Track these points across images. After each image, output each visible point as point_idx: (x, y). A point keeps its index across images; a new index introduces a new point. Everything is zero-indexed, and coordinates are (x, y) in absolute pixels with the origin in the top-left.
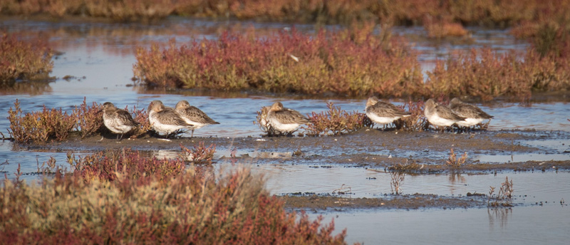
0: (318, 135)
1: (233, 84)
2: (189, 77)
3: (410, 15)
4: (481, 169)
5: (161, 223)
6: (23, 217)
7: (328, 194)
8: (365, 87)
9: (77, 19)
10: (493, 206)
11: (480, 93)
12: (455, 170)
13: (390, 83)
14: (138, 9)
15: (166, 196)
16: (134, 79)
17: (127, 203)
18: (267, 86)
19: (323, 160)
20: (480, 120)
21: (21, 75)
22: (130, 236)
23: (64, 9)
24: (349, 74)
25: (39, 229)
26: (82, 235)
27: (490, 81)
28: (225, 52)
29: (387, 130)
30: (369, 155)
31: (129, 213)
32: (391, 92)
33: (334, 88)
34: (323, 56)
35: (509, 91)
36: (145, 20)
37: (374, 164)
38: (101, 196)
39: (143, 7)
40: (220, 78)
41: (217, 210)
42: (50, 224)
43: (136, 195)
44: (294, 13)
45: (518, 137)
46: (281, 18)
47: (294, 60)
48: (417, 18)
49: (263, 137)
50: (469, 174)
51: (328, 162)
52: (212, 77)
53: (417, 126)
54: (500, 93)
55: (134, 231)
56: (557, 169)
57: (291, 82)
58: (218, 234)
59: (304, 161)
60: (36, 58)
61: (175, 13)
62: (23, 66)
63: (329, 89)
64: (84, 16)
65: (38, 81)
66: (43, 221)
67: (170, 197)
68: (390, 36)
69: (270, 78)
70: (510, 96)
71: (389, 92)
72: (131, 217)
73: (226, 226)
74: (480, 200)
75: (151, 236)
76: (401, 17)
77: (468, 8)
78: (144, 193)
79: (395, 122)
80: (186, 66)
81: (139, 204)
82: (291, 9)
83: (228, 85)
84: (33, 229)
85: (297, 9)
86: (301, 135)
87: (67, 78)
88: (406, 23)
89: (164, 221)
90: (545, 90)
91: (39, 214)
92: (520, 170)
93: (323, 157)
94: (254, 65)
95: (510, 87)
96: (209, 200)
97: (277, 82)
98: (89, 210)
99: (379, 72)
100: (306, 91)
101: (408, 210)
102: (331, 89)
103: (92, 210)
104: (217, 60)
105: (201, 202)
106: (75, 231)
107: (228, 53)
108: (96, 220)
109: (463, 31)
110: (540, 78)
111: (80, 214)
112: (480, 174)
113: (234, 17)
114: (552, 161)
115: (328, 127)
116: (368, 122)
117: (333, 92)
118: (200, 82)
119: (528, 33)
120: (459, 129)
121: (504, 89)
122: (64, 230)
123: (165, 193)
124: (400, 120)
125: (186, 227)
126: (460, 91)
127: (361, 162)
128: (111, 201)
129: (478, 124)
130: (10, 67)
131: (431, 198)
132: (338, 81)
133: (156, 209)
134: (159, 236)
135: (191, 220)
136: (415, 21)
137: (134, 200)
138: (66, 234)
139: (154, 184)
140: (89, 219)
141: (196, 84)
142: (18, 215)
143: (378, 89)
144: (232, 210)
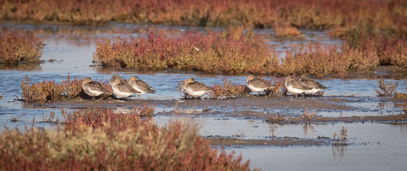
0: (216, 99)
1: (158, 65)
2: (130, 61)
3: (262, 22)
4: (324, 121)
5: (133, 155)
6: (46, 151)
7: (230, 137)
8: (242, 68)
9: (51, 23)
10: (335, 145)
11: (316, 72)
12: (307, 121)
13: (258, 65)
14: (90, 17)
15: (136, 138)
16: (94, 62)
17: (112, 142)
18: (179, 67)
19: (222, 115)
20: (319, 90)
21: (22, 59)
22: (113, 164)
23: (43, 17)
24: (232, 60)
25: (55, 158)
26: (83, 162)
27: (321, 65)
28: (153, 45)
29: (260, 95)
30: (251, 112)
31: (113, 149)
32: (259, 71)
33: (222, 68)
34: (215, 48)
35: (333, 71)
36: (94, 24)
37: (256, 117)
38: (95, 138)
39: (93, 16)
40: (150, 61)
41: (168, 147)
42: (63, 155)
43: (117, 138)
44: (189, 20)
45: (343, 101)
46: (180, 23)
47: (196, 51)
48: (267, 24)
49: (182, 99)
50: (316, 124)
51: (226, 116)
52: (144, 61)
53: (279, 93)
54: (328, 72)
55: (116, 160)
56: (372, 121)
57: (194, 64)
58: (169, 162)
59: (211, 115)
60: (32, 47)
61: (113, 20)
62: (24, 53)
63: (219, 69)
64: (55, 21)
65: (33, 62)
66: (58, 153)
67: (139, 139)
68: (253, 35)
69: (181, 62)
70: (334, 74)
71: (257, 71)
72: (114, 151)
73: (174, 157)
74: (327, 141)
75: (127, 163)
76: (257, 23)
77: (299, 18)
78: (122, 136)
79: (265, 91)
80: (128, 54)
81: (119, 143)
82: (187, 17)
83: (155, 66)
84: (53, 159)
85: (190, 17)
86: (206, 99)
87: (51, 61)
88: (260, 26)
89: (135, 154)
90: (356, 71)
91: (56, 149)
92: (348, 122)
93: (223, 113)
94: (171, 53)
95: (334, 69)
96: (163, 141)
97: (185, 64)
98: (87, 146)
99: (251, 58)
100: (204, 70)
101: (282, 147)
102: (221, 69)
103: (90, 146)
104: (148, 50)
105: (158, 142)
106: (79, 160)
107: (154, 45)
108: (92, 153)
109: (298, 32)
110: (353, 63)
111: (82, 149)
112: (323, 124)
113: (150, 22)
114: (368, 116)
115: (223, 93)
116: (247, 90)
117: (221, 70)
118: (137, 64)
119: (338, 34)
120: (305, 95)
121: (331, 69)
122: (71, 159)
123: (136, 136)
124: (268, 89)
125: (149, 158)
126: (303, 71)
127: (248, 116)
128: (101, 141)
129: (318, 92)
130: (15, 54)
131: (295, 140)
132: (225, 63)
133: (130, 146)
134: (132, 163)
135: (152, 153)
136: (265, 26)
137: (116, 140)
138: (73, 162)
139: (129, 130)
140: (87, 152)
141: (134, 65)
142: (42, 150)
143: (250, 70)
144: (178, 147)
